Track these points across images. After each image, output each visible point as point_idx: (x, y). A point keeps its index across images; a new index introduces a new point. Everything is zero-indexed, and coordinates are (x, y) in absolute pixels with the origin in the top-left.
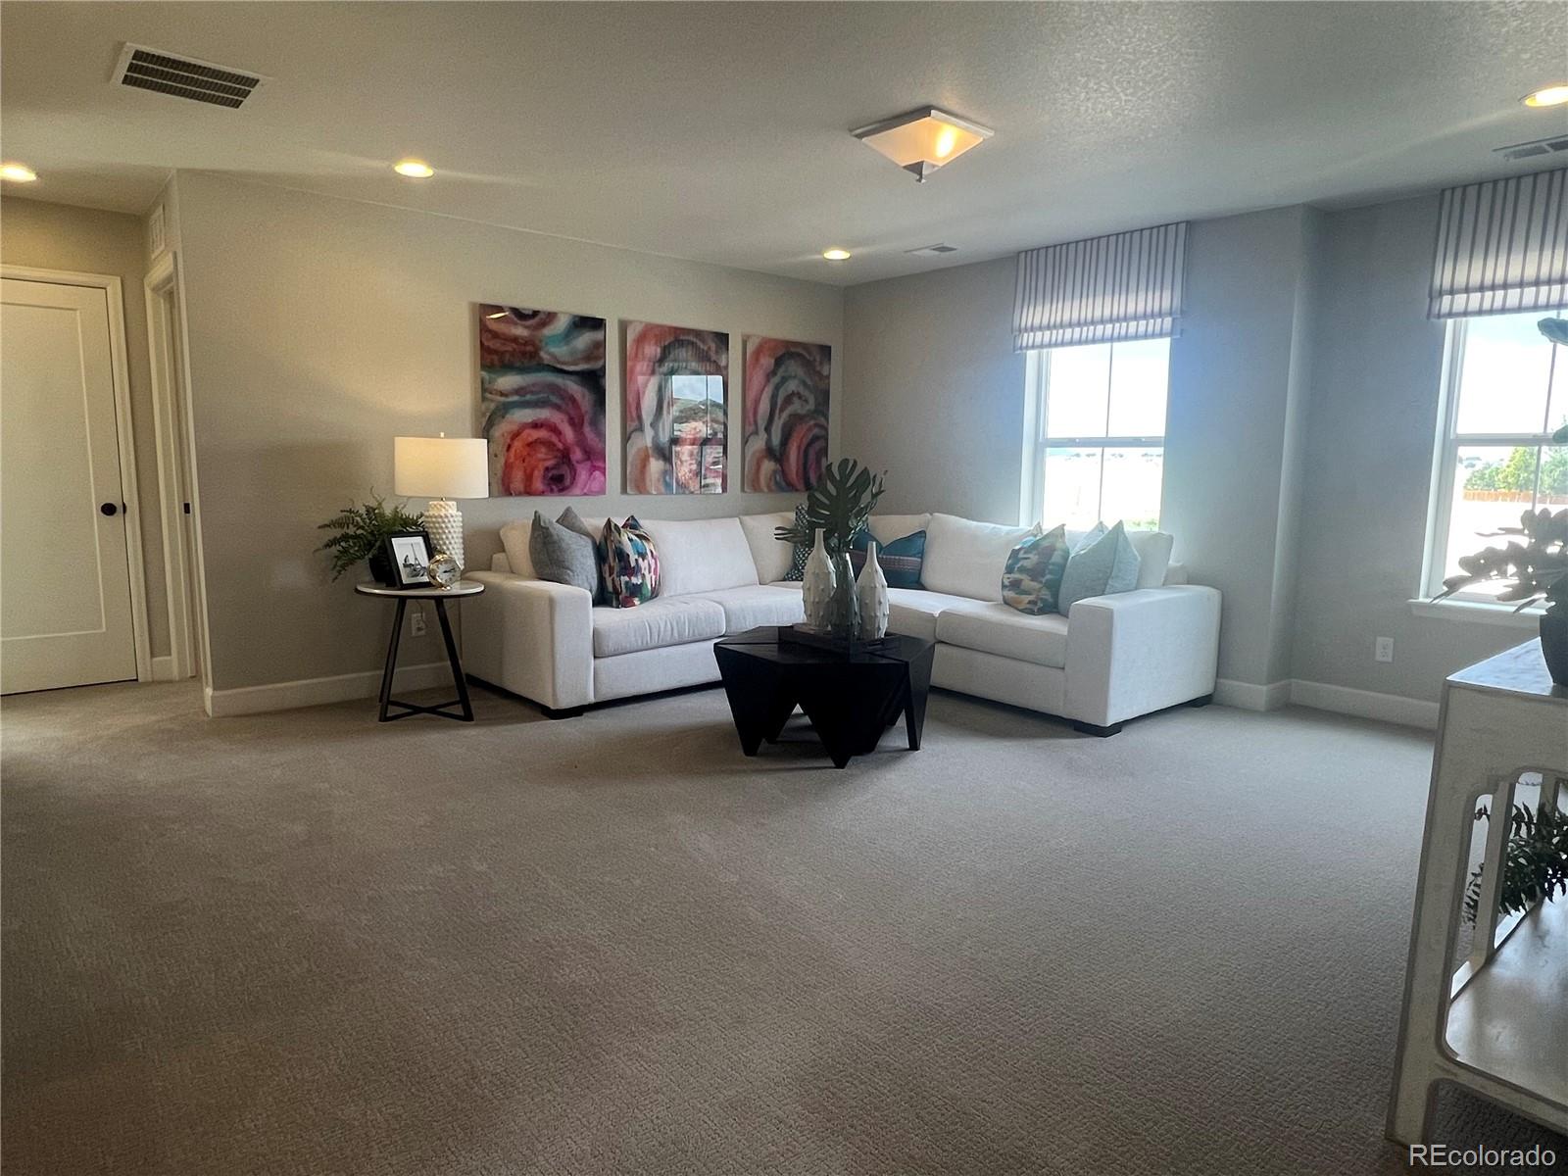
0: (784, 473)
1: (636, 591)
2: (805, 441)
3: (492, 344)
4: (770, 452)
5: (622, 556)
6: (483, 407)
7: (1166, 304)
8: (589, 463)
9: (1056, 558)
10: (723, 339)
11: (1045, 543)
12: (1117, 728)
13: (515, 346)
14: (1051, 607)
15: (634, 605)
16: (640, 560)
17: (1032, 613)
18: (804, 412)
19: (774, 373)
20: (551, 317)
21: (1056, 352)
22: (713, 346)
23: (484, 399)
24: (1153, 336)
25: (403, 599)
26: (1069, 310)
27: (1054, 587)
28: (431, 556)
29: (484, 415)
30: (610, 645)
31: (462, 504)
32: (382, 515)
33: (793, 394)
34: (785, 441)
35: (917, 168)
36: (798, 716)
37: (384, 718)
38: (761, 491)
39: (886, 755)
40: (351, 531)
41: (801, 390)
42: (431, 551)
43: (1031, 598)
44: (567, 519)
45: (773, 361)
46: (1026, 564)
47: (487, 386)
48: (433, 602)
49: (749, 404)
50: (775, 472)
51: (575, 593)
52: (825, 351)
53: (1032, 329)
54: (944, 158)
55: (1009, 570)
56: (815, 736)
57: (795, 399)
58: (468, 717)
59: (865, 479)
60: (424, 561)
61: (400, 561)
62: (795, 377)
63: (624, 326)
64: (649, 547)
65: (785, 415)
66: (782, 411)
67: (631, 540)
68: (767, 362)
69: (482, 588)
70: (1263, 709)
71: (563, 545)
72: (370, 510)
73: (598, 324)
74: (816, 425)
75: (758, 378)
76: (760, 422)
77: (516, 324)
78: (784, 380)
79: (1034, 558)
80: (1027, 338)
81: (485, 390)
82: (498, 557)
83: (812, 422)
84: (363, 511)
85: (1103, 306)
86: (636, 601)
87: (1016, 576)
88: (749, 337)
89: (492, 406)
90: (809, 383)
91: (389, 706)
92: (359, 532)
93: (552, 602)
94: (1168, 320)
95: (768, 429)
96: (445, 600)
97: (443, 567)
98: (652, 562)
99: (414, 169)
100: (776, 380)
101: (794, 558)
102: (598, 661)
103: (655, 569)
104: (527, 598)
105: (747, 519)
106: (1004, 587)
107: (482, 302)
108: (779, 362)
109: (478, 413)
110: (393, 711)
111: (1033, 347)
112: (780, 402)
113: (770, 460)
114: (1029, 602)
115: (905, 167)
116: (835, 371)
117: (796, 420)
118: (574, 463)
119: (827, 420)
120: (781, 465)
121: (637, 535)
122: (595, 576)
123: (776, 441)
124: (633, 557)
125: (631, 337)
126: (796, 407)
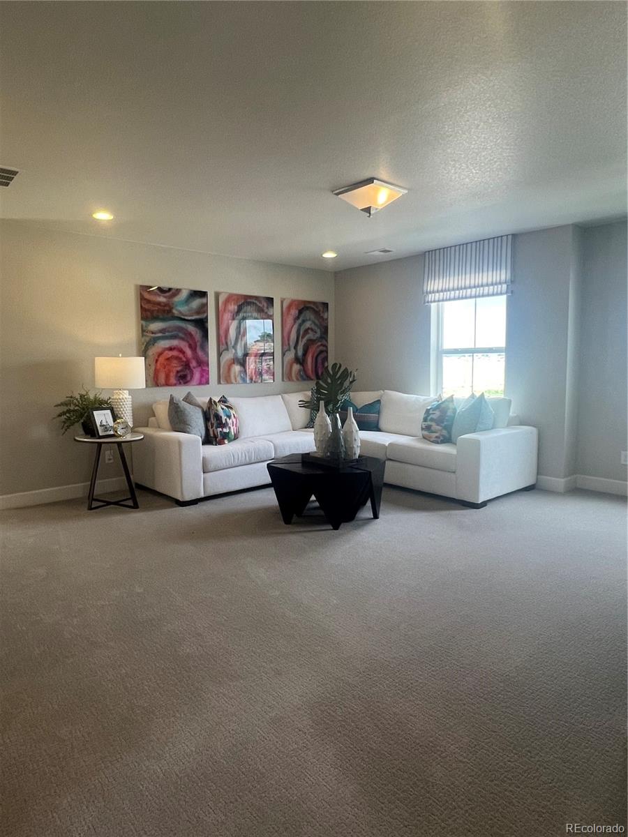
0: (305, 371)
1: (226, 436)
2: (315, 355)
3: (146, 306)
4: (297, 360)
5: (218, 417)
6: (143, 340)
7: (503, 277)
8: (199, 369)
9: (450, 413)
10: (270, 301)
11: (443, 406)
12: (484, 504)
13: (159, 307)
14: (447, 440)
15: (225, 444)
16: (228, 419)
17: (437, 443)
18: (315, 338)
19: (298, 318)
20: (178, 291)
21: (446, 303)
22: (265, 305)
23: (143, 336)
24: (497, 294)
25: (100, 444)
26: (452, 281)
27: (448, 428)
28: (115, 420)
29: (143, 344)
30: (211, 466)
31: (131, 392)
32: (88, 399)
33: (309, 329)
34: (305, 354)
35: (368, 210)
36: (313, 501)
37: (90, 508)
38: (293, 381)
39: (360, 522)
40: (72, 408)
41: (313, 326)
42: (115, 417)
43: (437, 435)
44: (188, 399)
45: (297, 312)
46: (434, 417)
47: (145, 329)
48: (116, 445)
49: (285, 334)
50: (300, 371)
51: (192, 438)
52: (326, 305)
53: (433, 292)
54: (382, 204)
55: (425, 420)
56: (322, 512)
57: (310, 331)
58: (135, 506)
59: (346, 374)
60: (111, 423)
61: (98, 424)
62: (310, 320)
63: (217, 295)
64: (232, 412)
65: (305, 340)
66: (302, 338)
67: (223, 409)
68: (294, 312)
69: (142, 437)
70: (562, 491)
71: (186, 412)
72: (82, 396)
73: (203, 294)
74: (322, 345)
75: (290, 320)
76: (291, 344)
77: (159, 296)
78: (304, 321)
79: (438, 413)
80: (431, 297)
81: (143, 331)
82: (152, 419)
83: (319, 343)
84: (78, 397)
85: (470, 279)
86: (226, 441)
87: (429, 423)
88: (284, 299)
89: (148, 339)
90: (316, 322)
91: (93, 502)
92: (76, 408)
93: (180, 443)
94: (504, 286)
95: (295, 348)
96: (123, 444)
97: (121, 426)
98: (234, 420)
99: (103, 216)
100: (300, 321)
101: (311, 416)
102: (206, 475)
103: (236, 424)
104: (167, 442)
105: (286, 396)
106: (422, 429)
107: (141, 284)
108: (300, 312)
109: (139, 343)
110: (95, 504)
111: (434, 301)
112: (301, 333)
113: (297, 363)
114: (436, 437)
115: (362, 210)
116: (331, 316)
117: (311, 342)
118: (192, 368)
119: (327, 341)
120: (303, 366)
121: (226, 406)
122: (204, 428)
123: (300, 353)
124: (224, 418)
125: (221, 300)
126: (310, 335)
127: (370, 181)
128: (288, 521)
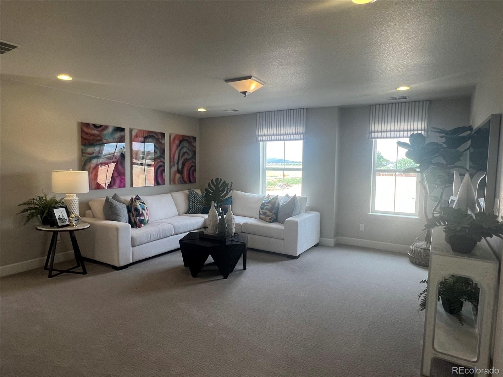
0: (183, 178)
1: (142, 222)
2: (189, 168)
3: (85, 137)
4: (178, 171)
5: (137, 210)
6: (82, 159)
7: (301, 131)
8: (119, 177)
9: (276, 205)
10: (163, 135)
11: (273, 201)
12: (299, 256)
13: (94, 137)
14: (275, 220)
15: (142, 227)
16: (143, 211)
17: (271, 222)
18: (188, 158)
19: (179, 146)
20: (106, 127)
22: (160, 137)
23: (82, 156)
24: (298, 140)
25: (55, 233)
26: (273, 131)
27: (276, 214)
28: (68, 216)
29: (82, 161)
30: (137, 243)
31: (78, 195)
32: (46, 200)
33: (185, 152)
34: (183, 168)
35: (244, 93)
37: (50, 276)
38: (176, 184)
39: (237, 272)
40: (33, 206)
41: (188, 151)
42: (69, 213)
43: (270, 217)
44: (115, 197)
45: (179, 142)
46: (268, 207)
47: (84, 151)
48: (69, 232)
49: (172, 156)
50: (180, 178)
51: (123, 224)
52: (195, 138)
53: (262, 136)
54: (252, 90)
55: (262, 209)
57: (186, 154)
58: (85, 273)
59: (225, 185)
60: (66, 216)
62: (185, 147)
63: (131, 131)
64: (145, 206)
65: (183, 159)
66: (182, 158)
67: (140, 204)
68: (177, 142)
69: (89, 226)
70: (333, 245)
71: (117, 208)
72: (41, 198)
73: (123, 130)
74: (192, 162)
75: (174, 147)
76: (175, 161)
77: (94, 129)
78: (182, 148)
79: (270, 205)
80: (260, 138)
81: (83, 153)
82: (88, 212)
83: (191, 161)
84: (38, 199)
85: (283, 130)
86: (143, 225)
87: (265, 211)
88: (171, 134)
89: (86, 158)
90: (190, 148)
91: (53, 271)
92: (36, 206)
93: (117, 229)
94: (302, 136)
95: (178, 164)
96: (74, 231)
97: (74, 219)
98: (147, 211)
99: (64, 77)
100: (180, 148)
101: (189, 206)
102: (133, 248)
103: (148, 214)
104: (107, 228)
105: (173, 193)
106: (260, 214)
107: (82, 122)
108: (181, 142)
109: (80, 161)
110: (54, 273)
111: (262, 141)
112: (181, 154)
113: (178, 174)
114: (270, 219)
115: (241, 92)
116: (197, 144)
117: (186, 160)
118: (115, 177)
119: (195, 160)
120: (182, 175)
121: (140, 202)
122: (128, 217)
123: (180, 167)
124: (141, 210)
125: (134, 133)
126: (186, 156)
127: (250, 77)
128: (195, 275)
